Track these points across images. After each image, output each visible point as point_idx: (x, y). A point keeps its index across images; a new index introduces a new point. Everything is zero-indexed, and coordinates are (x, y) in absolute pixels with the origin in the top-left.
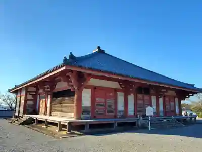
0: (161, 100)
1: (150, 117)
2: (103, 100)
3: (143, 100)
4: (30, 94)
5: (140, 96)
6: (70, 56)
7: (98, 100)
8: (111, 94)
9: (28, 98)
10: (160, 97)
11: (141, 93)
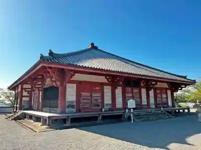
0: (152, 93)
1: (132, 110)
2: (88, 94)
3: (132, 93)
4: (26, 91)
5: (129, 89)
6: (49, 53)
7: (83, 94)
8: (97, 88)
9: (24, 95)
10: (151, 90)
11: (130, 86)
